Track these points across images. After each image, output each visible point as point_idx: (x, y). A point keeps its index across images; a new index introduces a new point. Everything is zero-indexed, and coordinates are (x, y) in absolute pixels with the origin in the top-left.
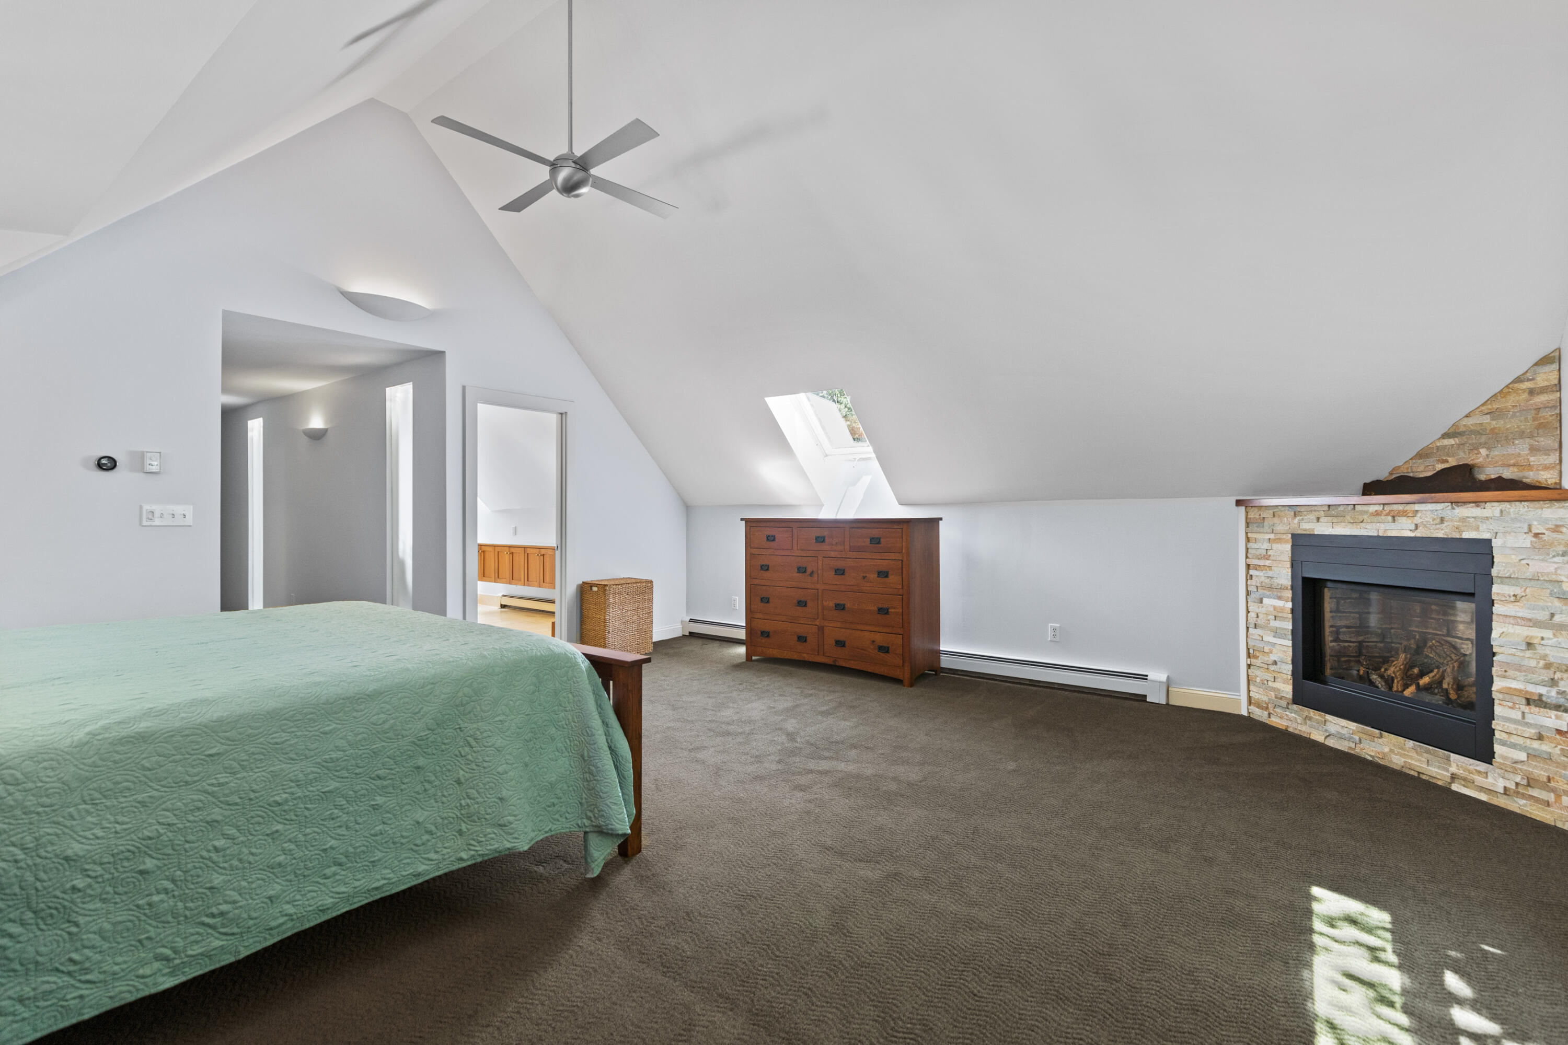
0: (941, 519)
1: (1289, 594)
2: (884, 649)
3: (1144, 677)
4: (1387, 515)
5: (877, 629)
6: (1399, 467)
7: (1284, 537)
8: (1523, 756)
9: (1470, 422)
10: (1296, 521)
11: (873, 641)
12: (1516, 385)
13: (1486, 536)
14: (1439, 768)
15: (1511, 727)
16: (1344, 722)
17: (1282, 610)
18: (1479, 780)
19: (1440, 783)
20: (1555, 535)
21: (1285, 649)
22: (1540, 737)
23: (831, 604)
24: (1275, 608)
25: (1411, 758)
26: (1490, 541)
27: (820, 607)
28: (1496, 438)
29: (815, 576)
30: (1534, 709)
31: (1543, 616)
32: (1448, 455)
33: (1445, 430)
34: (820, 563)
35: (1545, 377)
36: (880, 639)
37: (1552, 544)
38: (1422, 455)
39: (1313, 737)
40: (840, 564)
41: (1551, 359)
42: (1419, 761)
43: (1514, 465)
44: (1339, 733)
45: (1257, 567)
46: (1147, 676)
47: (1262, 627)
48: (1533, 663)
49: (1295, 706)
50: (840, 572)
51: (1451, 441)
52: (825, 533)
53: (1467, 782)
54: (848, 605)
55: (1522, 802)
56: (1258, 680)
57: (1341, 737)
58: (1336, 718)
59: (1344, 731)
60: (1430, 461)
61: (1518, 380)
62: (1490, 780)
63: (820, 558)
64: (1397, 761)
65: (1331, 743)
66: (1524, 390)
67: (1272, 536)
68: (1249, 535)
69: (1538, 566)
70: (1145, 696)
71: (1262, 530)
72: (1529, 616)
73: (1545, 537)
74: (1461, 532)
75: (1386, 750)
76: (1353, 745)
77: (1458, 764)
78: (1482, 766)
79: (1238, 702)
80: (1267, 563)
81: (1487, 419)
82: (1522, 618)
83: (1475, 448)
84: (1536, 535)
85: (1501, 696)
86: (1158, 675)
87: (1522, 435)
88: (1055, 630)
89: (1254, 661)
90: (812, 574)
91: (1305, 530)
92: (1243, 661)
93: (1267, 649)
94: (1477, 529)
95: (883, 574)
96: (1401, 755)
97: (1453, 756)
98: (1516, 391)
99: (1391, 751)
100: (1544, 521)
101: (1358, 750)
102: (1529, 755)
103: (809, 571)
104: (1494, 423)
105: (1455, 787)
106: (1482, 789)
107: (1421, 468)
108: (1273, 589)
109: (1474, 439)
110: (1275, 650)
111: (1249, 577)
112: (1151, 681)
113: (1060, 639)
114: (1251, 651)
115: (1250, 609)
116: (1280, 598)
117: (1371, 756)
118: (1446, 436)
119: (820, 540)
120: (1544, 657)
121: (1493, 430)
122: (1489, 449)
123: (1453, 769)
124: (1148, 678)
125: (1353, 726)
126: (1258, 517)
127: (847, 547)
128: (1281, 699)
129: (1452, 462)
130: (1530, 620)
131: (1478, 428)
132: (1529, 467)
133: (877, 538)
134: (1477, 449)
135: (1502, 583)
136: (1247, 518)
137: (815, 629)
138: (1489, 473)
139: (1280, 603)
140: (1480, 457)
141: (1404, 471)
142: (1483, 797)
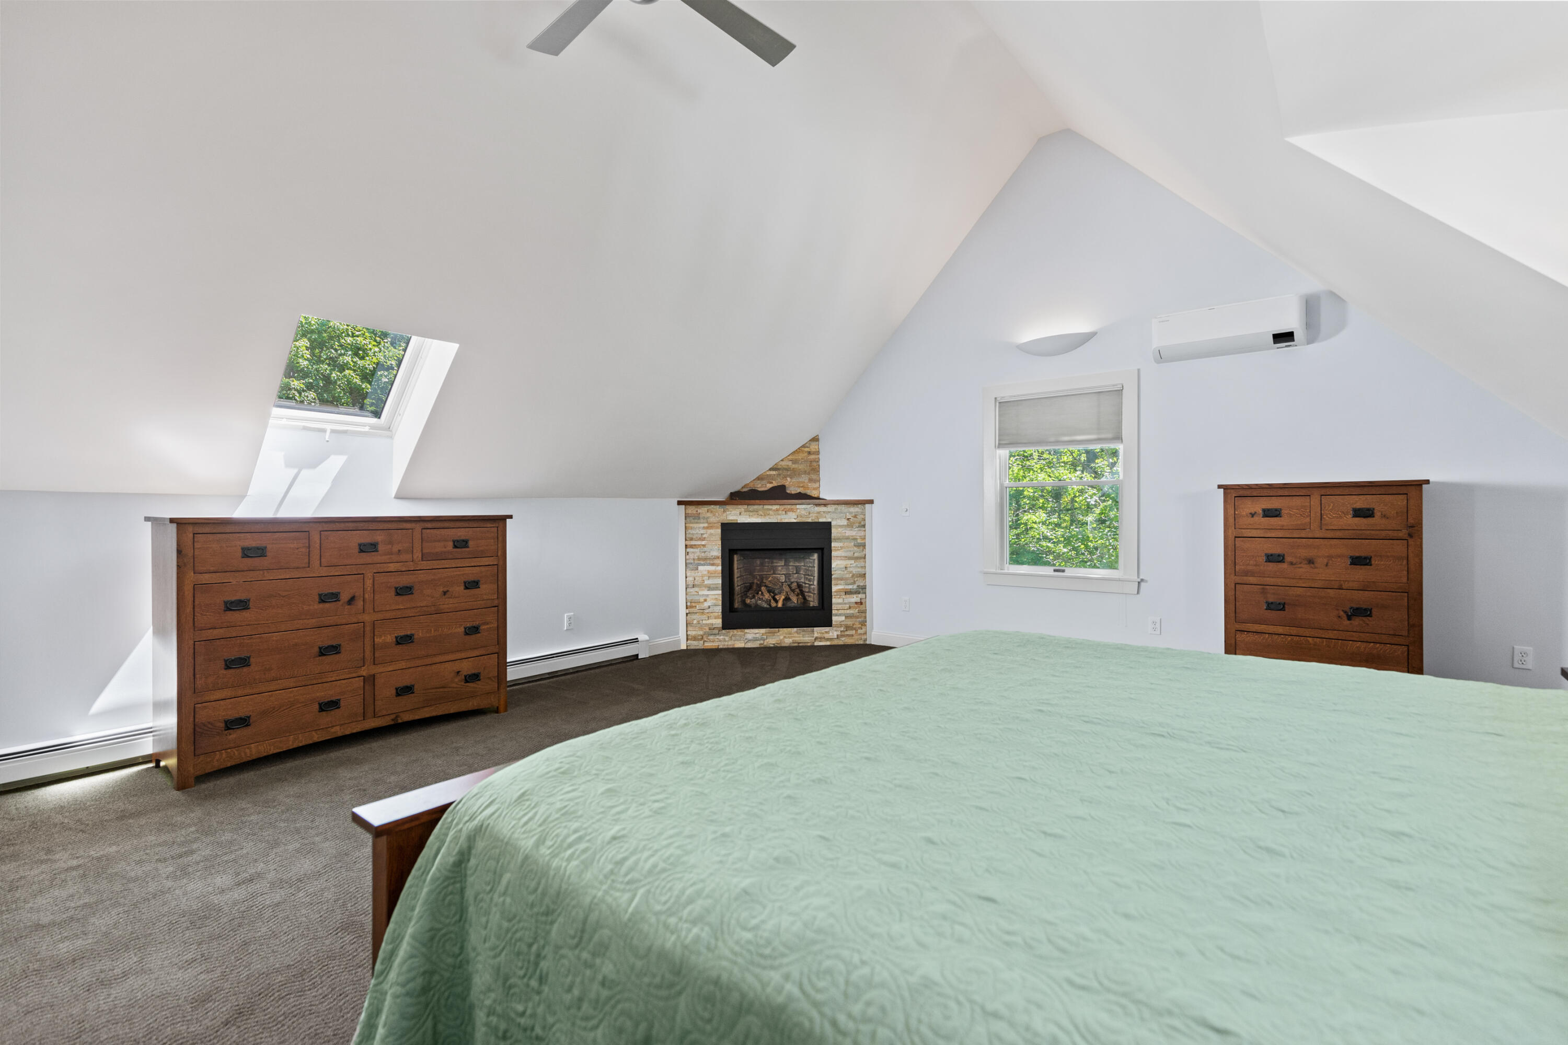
0: (511, 517)
1: (719, 561)
2: (473, 678)
3: (635, 640)
4: (783, 510)
5: (463, 655)
6: (748, 484)
7: (716, 525)
8: (843, 618)
9: (783, 463)
10: (725, 515)
11: (458, 672)
12: (803, 449)
13: (829, 520)
14: (808, 637)
15: (840, 607)
16: (756, 631)
17: (715, 572)
18: (827, 636)
19: (809, 644)
20: (855, 519)
21: (717, 596)
22: (850, 608)
23: (390, 639)
24: (709, 572)
25: (795, 637)
26: (830, 523)
27: (368, 649)
28: (794, 473)
29: (360, 603)
30: (848, 596)
31: (850, 554)
32: (773, 480)
33: (771, 466)
34: (369, 583)
35: (813, 447)
36: (467, 667)
37: (854, 523)
38: (759, 478)
39: (736, 646)
40: (404, 580)
41: (815, 439)
42: (799, 637)
43: (802, 487)
44: (754, 637)
45: (692, 546)
46: (637, 639)
47: (698, 586)
48: (847, 576)
49: (724, 631)
50: (404, 591)
51: (774, 473)
52: (379, 537)
53: (821, 639)
54: (419, 634)
55: (843, 639)
56: (695, 622)
57: (755, 640)
58: (751, 630)
59: (757, 635)
60: (764, 482)
61: (804, 446)
62: (831, 634)
63: (369, 575)
64: (788, 642)
65: (749, 645)
66: (806, 452)
67: (706, 525)
68: (687, 525)
69: (849, 533)
70: (637, 655)
71: (699, 521)
72: (846, 555)
73: (851, 520)
74: (818, 519)
75: (782, 637)
76: (762, 642)
77: (818, 631)
78: (827, 629)
79: (679, 641)
80: (703, 543)
81: (790, 463)
82: (844, 557)
83: (785, 477)
84: (848, 519)
85: (836, 594)
86: (642, 637)
87: (805, 473)
88: (570, 618)
89: (692, 610)
90: (351, 601)
91: (732, 520)
92: (683, 611)
93: (702, 600)
94: (825, 517)
95: (472, 585)
96: (789, 637)
97: (815, 629)
98: (803, 451)
99: (785, 637)
100: (850, 513)
101: (765, 644)
102: (846, 617)
103: (345, 597)
104: (794, 465)
105: (816, 644)
106: (828, 640)
107: (760, 485)
108: (706, 560)
109: (785, 473)
110: (708, 599)
111: (687, 553)
112: (641, 641)
113: (575, 627)
114: (689, 604)
115: (688, 575)
116: (713, 565)
117: (773, 644)
118: (771, 469)
119: (368, 548)
120: (851, 572)
121: (794, 468)
122: (791, 478)
123: (816, 635)
124: (639, 640)
125: (763, 631)
126: (695, 512)
127: (418, 555)
128: (714, 629)
129: (775, 484)
130: (846, 557)
131: (786, 467)
132: (808, 488)
133: (463, 541)
134: (786, 477)
135: (835, 542)
136: (685, 514)
137: (359, 683)
138: (792, 490)
139: (712, 568)
140: (788, 482)
141: (752, 486)
142: (828, 643)
